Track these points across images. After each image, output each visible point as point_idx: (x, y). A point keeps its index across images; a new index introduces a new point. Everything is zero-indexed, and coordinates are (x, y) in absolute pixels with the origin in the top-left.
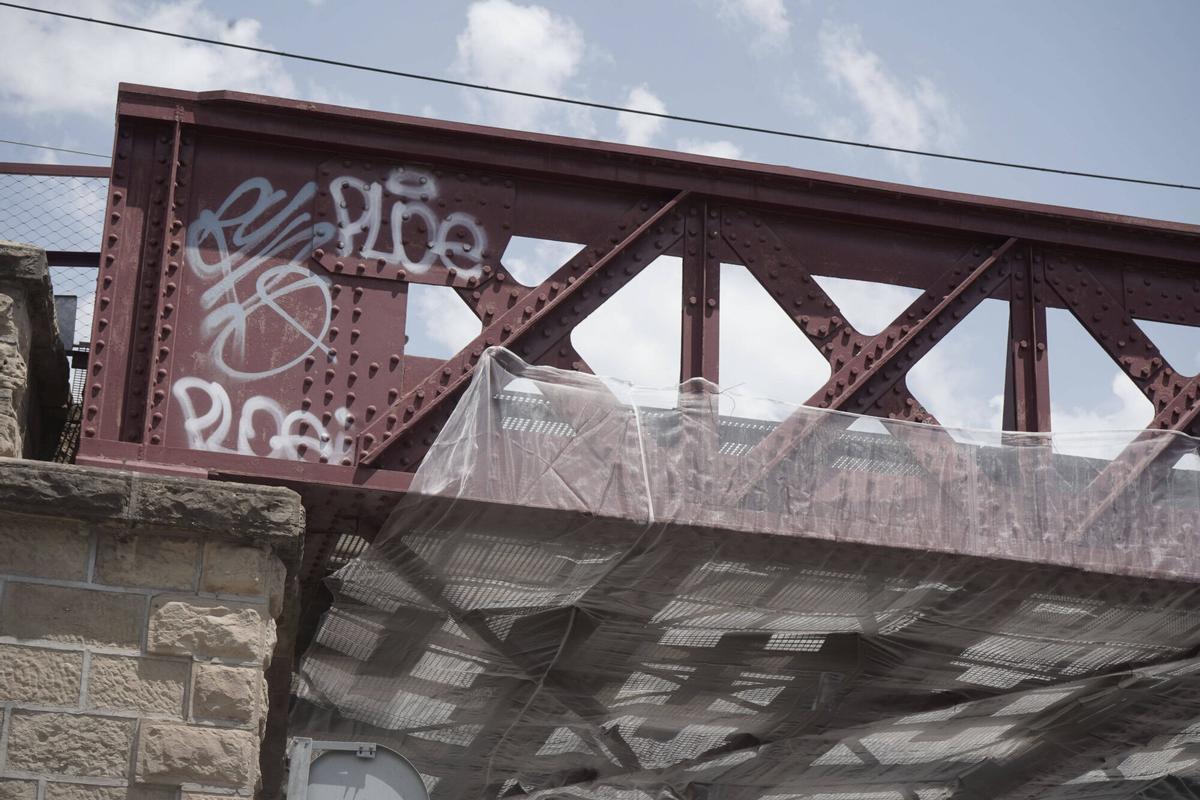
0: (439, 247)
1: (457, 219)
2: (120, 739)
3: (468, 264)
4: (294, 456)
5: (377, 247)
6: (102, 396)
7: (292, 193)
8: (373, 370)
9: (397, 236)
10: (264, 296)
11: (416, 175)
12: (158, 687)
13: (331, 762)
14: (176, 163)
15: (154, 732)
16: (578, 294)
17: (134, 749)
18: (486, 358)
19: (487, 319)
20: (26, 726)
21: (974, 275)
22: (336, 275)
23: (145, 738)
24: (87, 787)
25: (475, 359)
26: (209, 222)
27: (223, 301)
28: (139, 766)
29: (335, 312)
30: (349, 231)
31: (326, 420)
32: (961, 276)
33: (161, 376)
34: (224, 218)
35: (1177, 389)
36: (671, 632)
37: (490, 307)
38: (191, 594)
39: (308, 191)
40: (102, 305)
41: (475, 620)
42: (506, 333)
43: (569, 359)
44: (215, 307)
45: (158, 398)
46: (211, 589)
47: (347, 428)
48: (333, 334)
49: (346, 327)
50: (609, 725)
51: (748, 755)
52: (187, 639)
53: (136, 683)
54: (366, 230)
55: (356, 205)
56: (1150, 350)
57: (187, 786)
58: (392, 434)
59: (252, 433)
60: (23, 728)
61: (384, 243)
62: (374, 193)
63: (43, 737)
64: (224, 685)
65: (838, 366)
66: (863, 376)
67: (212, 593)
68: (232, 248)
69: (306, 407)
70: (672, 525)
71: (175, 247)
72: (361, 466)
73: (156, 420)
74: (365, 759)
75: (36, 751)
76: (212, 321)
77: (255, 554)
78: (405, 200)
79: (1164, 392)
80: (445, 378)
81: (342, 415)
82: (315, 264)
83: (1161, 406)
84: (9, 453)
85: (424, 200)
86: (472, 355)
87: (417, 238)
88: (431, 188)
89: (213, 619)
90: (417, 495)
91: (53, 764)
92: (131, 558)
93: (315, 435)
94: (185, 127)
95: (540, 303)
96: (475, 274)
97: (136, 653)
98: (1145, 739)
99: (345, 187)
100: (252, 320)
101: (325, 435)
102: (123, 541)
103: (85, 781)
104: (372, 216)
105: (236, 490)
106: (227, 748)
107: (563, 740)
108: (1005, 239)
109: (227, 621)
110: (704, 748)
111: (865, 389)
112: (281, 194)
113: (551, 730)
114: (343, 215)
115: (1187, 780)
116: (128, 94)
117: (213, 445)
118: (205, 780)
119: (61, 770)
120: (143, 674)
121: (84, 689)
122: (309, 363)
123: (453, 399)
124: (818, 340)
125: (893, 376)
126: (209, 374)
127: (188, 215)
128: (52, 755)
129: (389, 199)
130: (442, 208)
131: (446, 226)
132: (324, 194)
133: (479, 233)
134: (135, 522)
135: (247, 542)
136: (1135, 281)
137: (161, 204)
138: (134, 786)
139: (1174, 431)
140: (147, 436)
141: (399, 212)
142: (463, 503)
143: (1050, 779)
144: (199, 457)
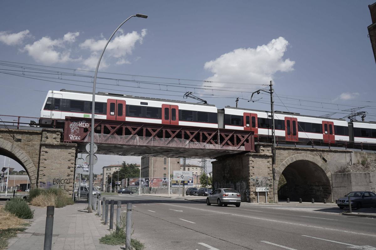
0: (86, 125)
8: (82, 134)
10: (75, 129)
14: (69, 121)
15: (69, 157)
18: (89, 133)
22: (79, 128)
27: (72, 130)
28: (68, 159)
30: (80, 125)
31: (79, 137)
34: (72, 124)
45: (68, 136)
48: (79, 131)
57: (71, 160)
58: (83, 138)
60: (62, 158)
61: (82, 125)
62: (82, 122)
64: (73, 155)
66: (113, 132)
68: (73, 126)
70: (100, 143)
72: (81, 140)
73: (68, 138)
79: (133, 132)
80: (86, 134)
82: (78, 127)
87: (84, 125)
88: (85, 122)
89: (72, 151)
90: (84, 142)
92: (68, 148)
94: (70, 119)
96: (88, 127)
99: (80, 122)
103: (65, 160)
106: (73, 158)
112: (76, 123)
116: (66, 117)
117: (72, 139)
122: (78, 133)
123: (86, 136)
125: (115, 132)
126: (71, 134)
127: (70, 124)
132: (78, 122)
133: (88, 124)
137: (68, 124)
144: (71, 140)
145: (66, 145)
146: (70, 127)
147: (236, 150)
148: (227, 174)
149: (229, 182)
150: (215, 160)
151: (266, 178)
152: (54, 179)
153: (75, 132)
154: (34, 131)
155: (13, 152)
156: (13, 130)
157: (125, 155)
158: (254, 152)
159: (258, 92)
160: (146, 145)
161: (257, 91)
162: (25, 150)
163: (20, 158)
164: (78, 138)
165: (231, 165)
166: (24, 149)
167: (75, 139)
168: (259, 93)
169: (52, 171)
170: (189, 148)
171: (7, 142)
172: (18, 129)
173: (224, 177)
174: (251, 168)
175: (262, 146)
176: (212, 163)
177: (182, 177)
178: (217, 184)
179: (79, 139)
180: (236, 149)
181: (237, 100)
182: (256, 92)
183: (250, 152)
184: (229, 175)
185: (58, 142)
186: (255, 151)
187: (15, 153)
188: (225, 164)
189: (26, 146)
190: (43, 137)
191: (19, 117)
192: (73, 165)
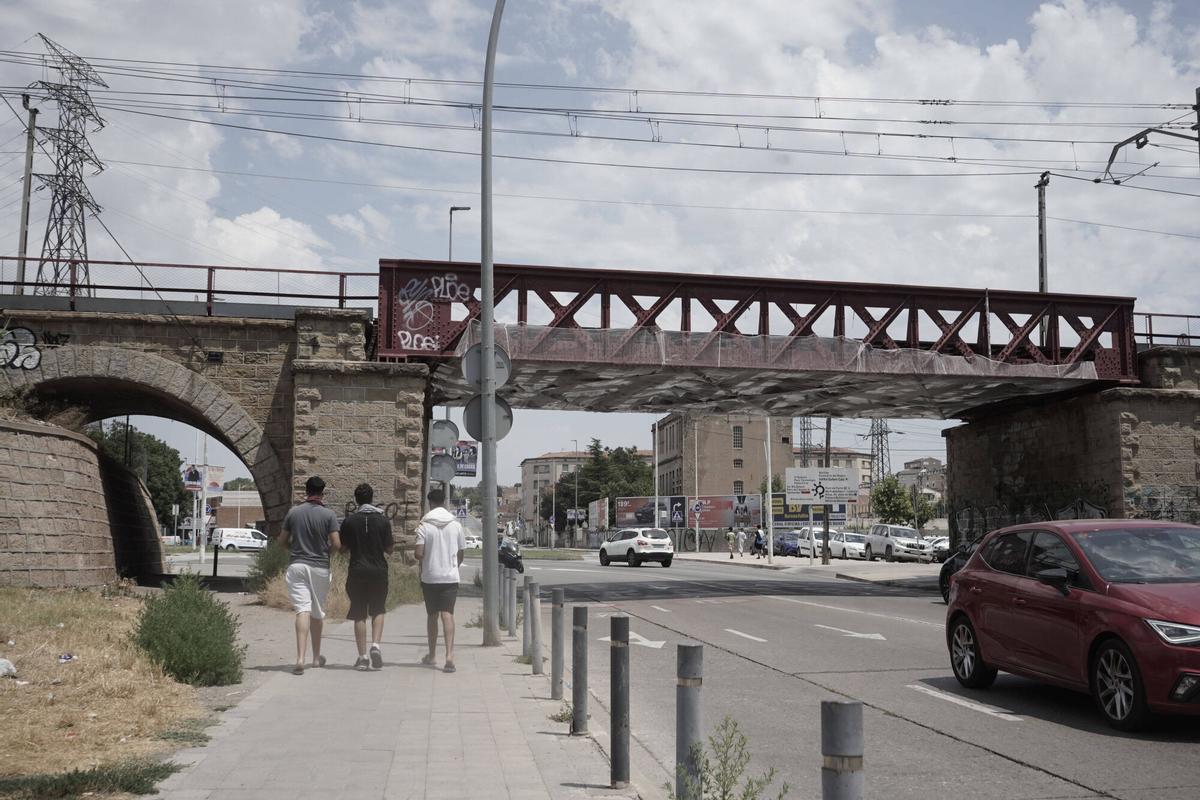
0: (458, 293)
1: (463, 285)
2: (393, 421)
3: (465, 296)
4: (426, 348)
5: (443, 294)
6: (382, 337)
7: (423, 281)
8: (444, 325)
9: (448, 291)
10: (417, 309)
11: (452, 276)
12: (400, 410)
14: (395, 278)
15: (400, 419)
17: (396, 423)
18: (470, 322)
19: (470, 310)
21: (592, 288)
22: (434, 302)
23: (398, 421)
24: (387, 432)
26: (403, 291)
27: (408, 311)
28: (397, 427)
29: (434, 312)
30: (437, 290)
31: (434, 339)
32: (589, 288)
33: (395, 332)
34: (407, 290)
35: (643, 314)
37: (471, 307)
38: (405, 389)
39: (426, 281)
40: (380, 309)
42: (475, 314)
44: (406, 313)
45: (394, 337)
46: (410, 388)
47: (438, 340)
48: (434, 317)
49: (437, 315)
52: (405, 399)
53: (395, 409)
54: (440, 290)
55: (438, 283)
56: (637, 303)
57: (407, 431)
58: (450, 341)
59: (416, 344)
60: (372, 420)
61: (445, 293)
62: (442, 280)
63: (377, 422)
64: (414, 409)
65: (556, 315)
66: (563, 317)
68: (409, 298)
69: (429, 336)
70: (515, 360)
71: (396, 299)
72: (442, 351)
73: (394, 343)
75: (375, 425)
76: (406, 316)
77: (419, 379)
78: (450, 281)
79: (640, 314)
80: (461, 326)
81: (437, 337)
82: (429, 300)
83: (639, 319)
84: (364, 360)
85: (454, 281)
86: (467, 320)
87: (453, 291)
88: (456, 278)
89: (411, 394)
90: (454, 357)
91: (379, 427)
92: (392, 382)
93: (431, 343)
94: (396, 269)
96: (467, 299)
97: (395, 403)
99: (435, 280)
100: (415, 315)
101: (433, 343)
102: (390, 378)
104: (442, 286)
105: (414, 366)
106: (416, 422)
108: (599, 279)
109: (414, 394)
111: (563, 321)
112: (420, 283)
114: (435, 287)
116: (382, 262)
117: (408, 347)
118: (411, 429)
119: (381, 429)
120: (397, 407)
121: (384, 411)
122: (429, 325)
123: (462, 333)
124: (551, 309)
125: (570, 317)
126: (406, 330)
127: (398, 291)
128: (379, 425)
129: (446, 281)
130: (459, 283)
131: (460, 287)
132: (430, 282)
133: (468, 289)
134: (392, 375)
135: (417, 377)
136: (634, 287)
137: (392, 289)
138: (396, 431)
139: (643, 324)
140: (393, 347)
141: (448, 285)
144: (405, 351)
145: (387, 370)
146: (401, 301)
147: (1061, 380)
148: (1015, 478)
149: (1022, 510)
150: (957, 423)
151: (1186, 490)
152: (348, 504)
153: (418, 319)
154: (266, 321)
155: (195, 404)
156: (190, 318)
157: (607, 409)
158: (1137, 386)
159: (1140, 140)
160: (694, 364)
161: (1137, 138)
162: (238, 395)
163: (222, 424)
164: (428, 344)
165: (1029, 442)
166: (233, 390)
167: (419, 346)
168: (1145, 142)
169: (341, 471)
170: (866, 374)
171: (173, 364)
172: (210, 315)
173: (1000, 489)
174: (1126, 451)
175: (1169, 360)
176: (946, 433)
177: (820, 490)
178: (971, 516)
179: (436, 347)
180: (1059, 375)
181: (1042, 184)
182: (1129, 141)
183: (1117, 384)
184: (1020, 481)
185: (357, 359)
186: (1138, 381)
187: (202, 407)
188: (1003, 437)
189: (240, 380)
190: (301, 341)
191: (211, 269)
192: (417, 449)
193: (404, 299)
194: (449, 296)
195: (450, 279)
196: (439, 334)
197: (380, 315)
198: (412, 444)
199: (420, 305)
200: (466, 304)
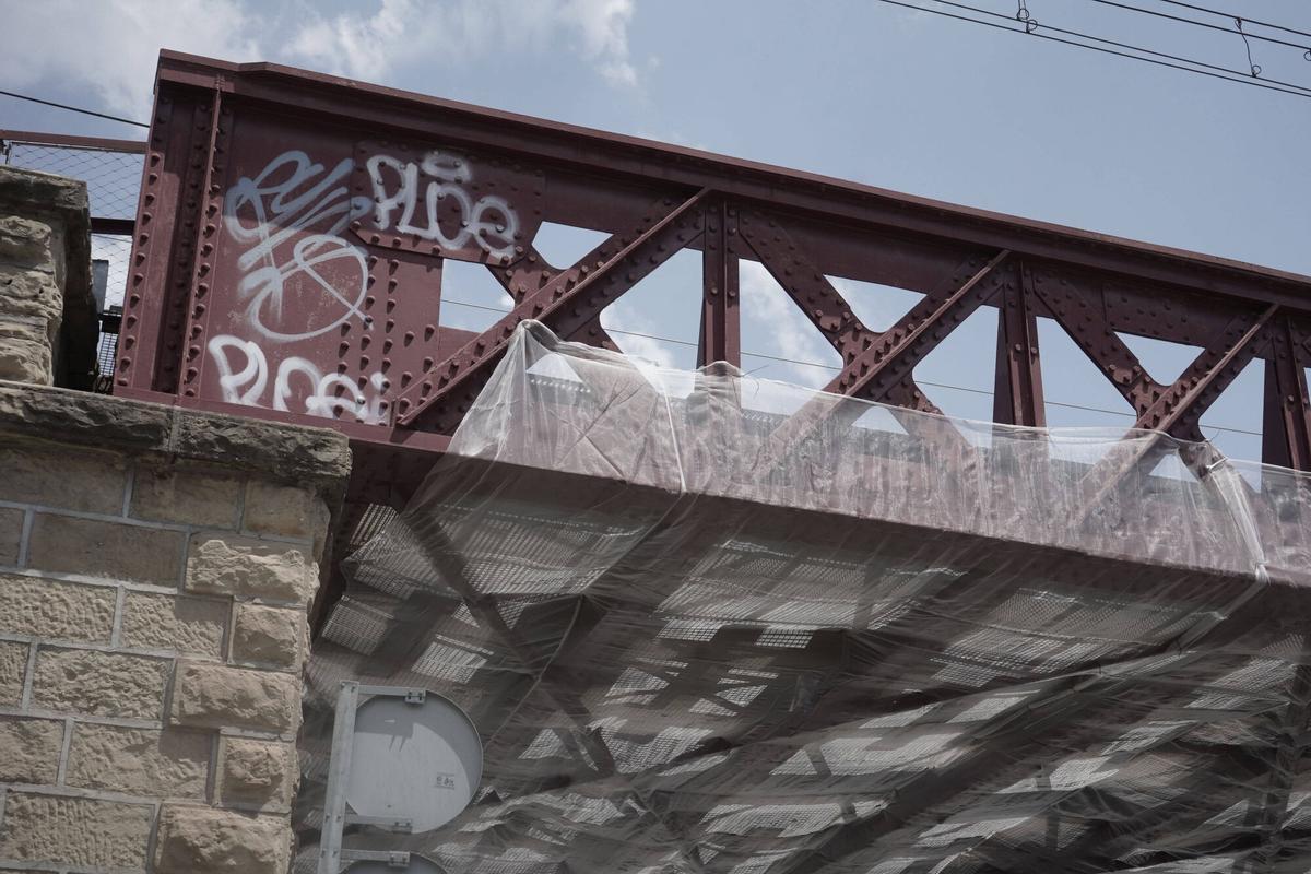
0: (473, 227)
1: (490, 201)
2: (154, 679)
3: (501, 244)
4: (330, 415)
5: (412, 223)
6: (136, 348)
7: (330, 167)
8: (409, 338)
9: (432, 214)
10: (301, 262)
11: (450, 159)
12: (194, 627)
13: (378, 708)
14: (216, 129)
15: (191, 673)
16: (606, 277)
17: (170, 690)
18: (521, 330)
19: (519, 297)
20: (53, 663)
21: (972, 282)
22: (373, 247)
23: (182, 677)
24: (118, 728)
25: (508, 332)
26: (247, 189)
27: (260, 265)
28: (175, 708)
29: (371, 281)
30: (385, 206)
31: (362, 383)
32: (959, 283)
33: (196, 331)
34: (261, 186)
35: (1156, 395)
36: (674, 622)
37: (523, 286)
38: (232, 533)
39: (345, 167)
40: (138, 260)
41: (487, 605)
42: (538, 310)
43: (599, 338)
44: (251, 270)
45: (193, 352)
46: (254, 528)
47: (382, 393)
48: (369, 302)
49: (381, 296)
50: (593, 726)
51: (718, 759)
52: (229, 577)
53: (172, 623)
54: (402, 206)
55: (393, 183)
56: (1130, 360)
57: (225, 730)
58: (428, 400)
59: (288, 393)
60: (50, 665)
61: (420, 219)
62: (410, 174)
63: (71, 675)
64: (266, 626)
65: (850, 358)
66: (874, 369)
67: (256, 533)
68: (270, 216)
69: (342, 369)
70: (703, 497)
71: (213, 210)
72: (399, 426)
73: (191, 374)
74: (414, 705)
75: (63, 690)
76: (249, 283)
77: (300, 494)
78: (440, 181)
79: (1144, 398)
80: (480, 349)
81: (378, 379)
82: (351, 235)
83: (1142, 411)
84: (41, 381)
85: (458, 182)
86: (505, 329)
87: (451, 217)
88: (464, 171)
89: (254, 558)
90: (454, 456)
91: (82, 703)
92: (169, 494)
93: (351, 397)
94: (225, 95)
95: (571, 284)
96: (508, 253)
97: (173, 591)
98: (1085, 745)
99: (382, 165)
100: (289, 284)
101: (361, 397)
102: (162, 477)
103: (116, 722)
104: (408, 193)
105: (281, 428)
106: (269, 691)
107: (547, 744)
108: (999, 251)
109: (269, 560)
110: (677, 753)
111: (876, 381)
112: (319, 168)
113: (538, 732)
114: (380, 191)
115: (1102, 792)
116: (169, 60)
117: (249, 400)
118: (245, 724)
119: (90, 710)
120: (180, 614)
121: (117, 626)
122: (345, 328)
124: (831, 334)
125: (902, 370)
126: (245, 333)
127: (226, 181)
128: (81, 694)
129: (424, 180)
130: (476, 191)
131: (480, 208)
132: (361, 170)
133: (512, 217)
134: (176, 456)
135: (292, 482)
136: (1113, 297)
137: (200, 168)
138: (169, 728)
139: (1158, 431)
140: (182, 388)
142: (500, 465)
143: (982, 789)
145: (155, 431)
146: (233, 223)
153: (301, 303)
164: (338, 402)
167: (296, 401)
185: (9, 371)
192: (263, 822)
193: (247, 214)
194: (434, 231)
195: (447, 174)
196: (385, 367)
197: (133, 301)
198: (245, 795)
199: (313, 251)
200: (501, 271)
